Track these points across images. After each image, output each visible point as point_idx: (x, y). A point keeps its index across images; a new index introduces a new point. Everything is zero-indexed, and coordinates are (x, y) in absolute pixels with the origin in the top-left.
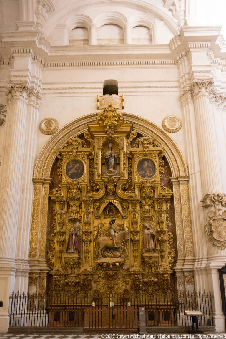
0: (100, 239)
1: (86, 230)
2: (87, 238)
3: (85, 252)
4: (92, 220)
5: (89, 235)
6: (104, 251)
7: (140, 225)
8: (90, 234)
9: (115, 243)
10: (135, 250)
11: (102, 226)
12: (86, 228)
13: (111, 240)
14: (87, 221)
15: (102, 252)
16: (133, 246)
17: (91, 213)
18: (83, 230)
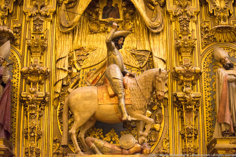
0: (76, 96)
1: (32, 68)
2: (34, 93)
3: (26, 137)
4: (52, 36)
5: (40, 83)
6: (87, 134)
7: (202, 56)
8: (45, 79)
9: (124, 109)
10: (189, 131)
11: (83, 58)
12: (32, 60)
13: (111, 97)
14: (37, 40)
15: (82, 135)
16: (182, 118)
17: (48, 16)
18: (23, 66)
